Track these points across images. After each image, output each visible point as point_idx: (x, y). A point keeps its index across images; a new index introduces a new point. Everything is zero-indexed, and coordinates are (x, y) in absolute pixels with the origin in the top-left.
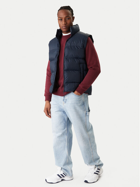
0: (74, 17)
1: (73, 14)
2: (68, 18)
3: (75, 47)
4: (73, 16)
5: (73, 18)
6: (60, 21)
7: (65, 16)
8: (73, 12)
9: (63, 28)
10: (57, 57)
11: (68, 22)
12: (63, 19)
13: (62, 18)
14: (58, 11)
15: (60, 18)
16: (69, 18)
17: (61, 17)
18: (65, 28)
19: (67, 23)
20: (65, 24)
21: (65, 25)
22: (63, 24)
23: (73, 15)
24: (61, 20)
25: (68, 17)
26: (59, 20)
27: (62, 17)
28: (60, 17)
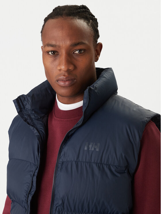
0: (101, 46)
1: (96, 35)
2: (80, 50)
3: (94, 166)
4: (99, 41)
5: (99, 48)
6: (50, 59)
7: (68, 43)
8: (99, 28)
9: (62, 83)
10: (30, 198)
11: (82, 62)
12: (63, 53)
13: (59, 47)
14: (46, 20)
15: (50, 49)
16: (85, 50)
17: (54, 43)
18: (67, 83)
19: (75, 67)
20: (68, 71)
21: (66, 74)
22: (60, 70)
23: (98, 36)
24: (55, 53)
25: (79, 47)
26: (45, 53)
27: (58, 44)
28: (52, 46)
